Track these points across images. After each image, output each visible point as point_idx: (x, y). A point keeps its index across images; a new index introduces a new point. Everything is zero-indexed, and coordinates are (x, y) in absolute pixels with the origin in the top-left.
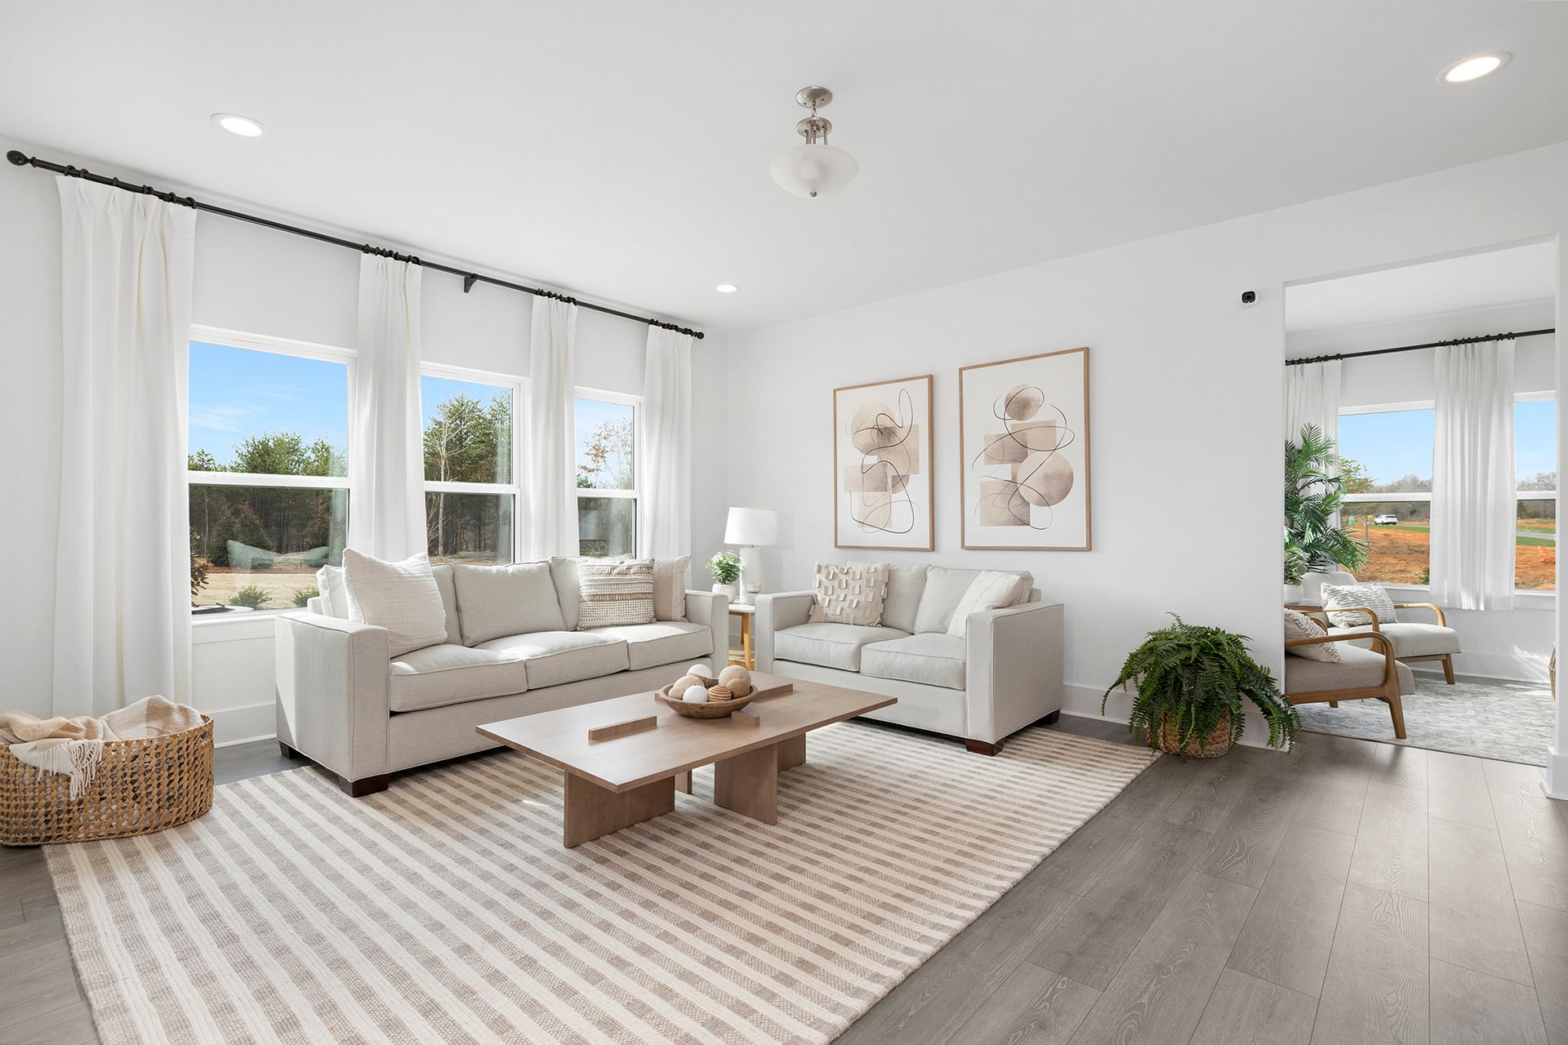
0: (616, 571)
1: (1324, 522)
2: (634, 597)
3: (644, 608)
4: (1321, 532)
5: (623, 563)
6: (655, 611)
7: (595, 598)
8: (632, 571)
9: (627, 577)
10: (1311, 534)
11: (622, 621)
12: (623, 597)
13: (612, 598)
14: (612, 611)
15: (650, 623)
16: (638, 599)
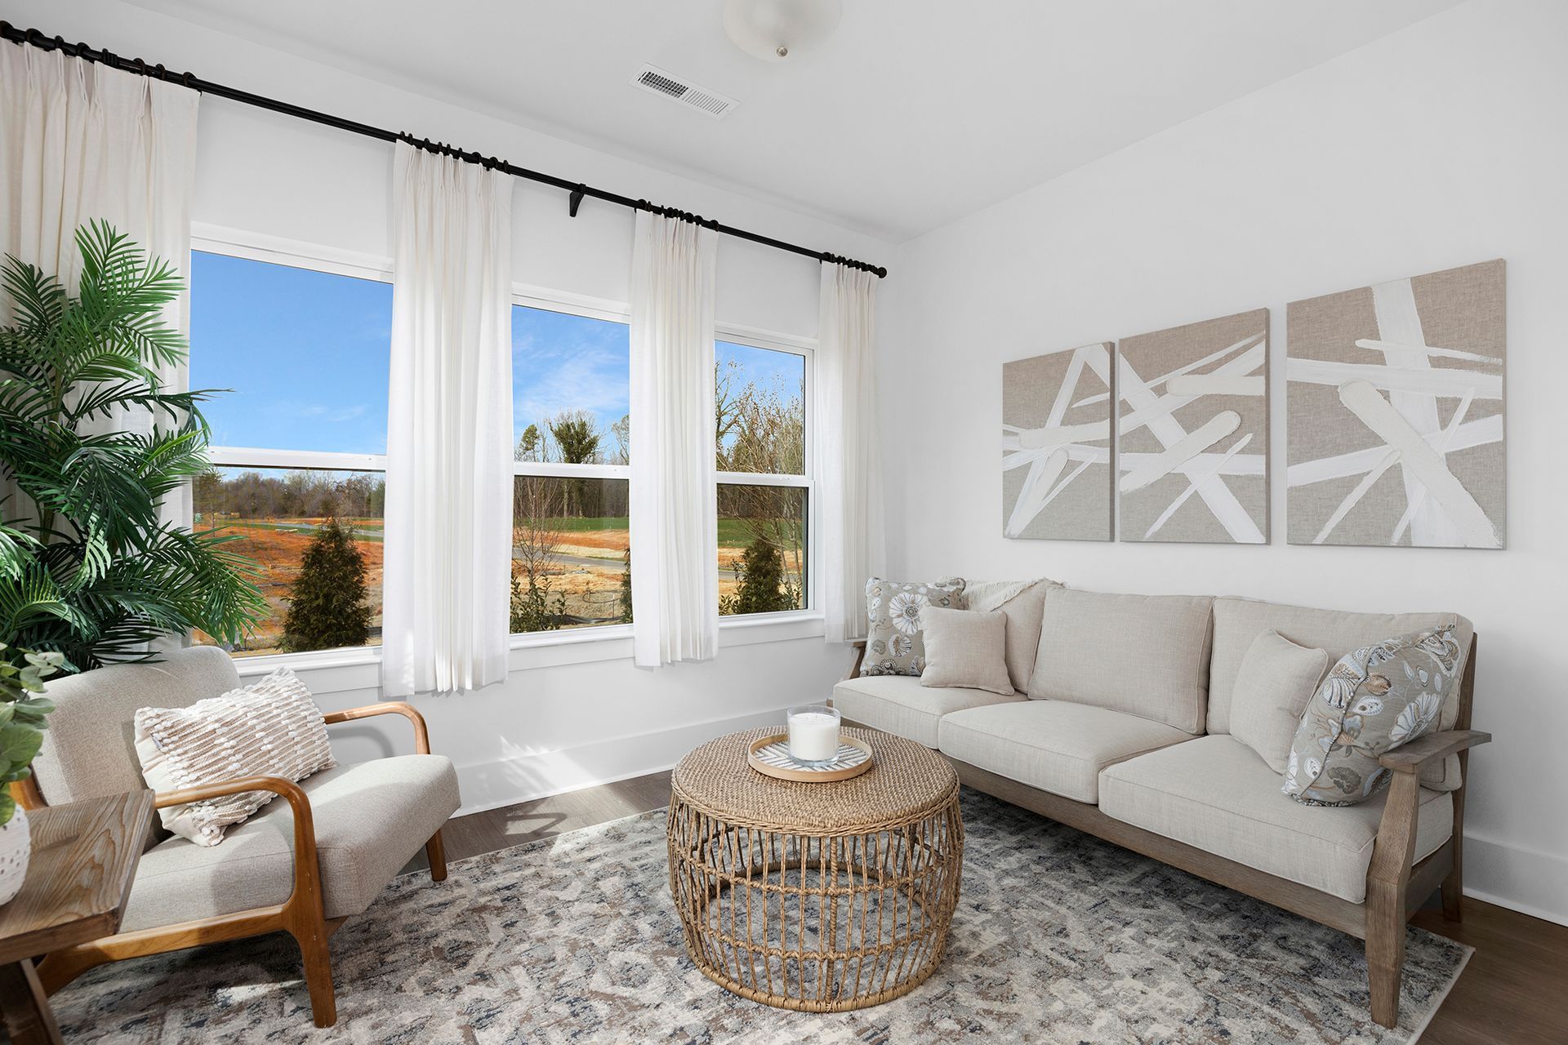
1: (150, 514)
4: (140, 544)
10: (104, 549)
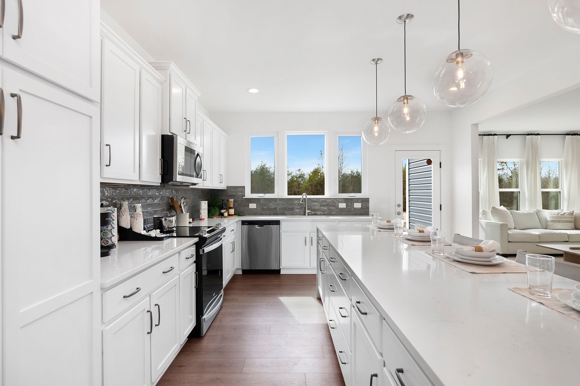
0: (560, 214)
2: (567, 222)
3: (572, 225)
5: (562, 212)
6: (575, 226)
7: (552, 221)
8: (566, 214)
9: (564, 216)
11: (563, 228)
12: (563, 222)
13: (559, 221)
14: (559, 225)
15: (573, 230)
16: (568, 222)
